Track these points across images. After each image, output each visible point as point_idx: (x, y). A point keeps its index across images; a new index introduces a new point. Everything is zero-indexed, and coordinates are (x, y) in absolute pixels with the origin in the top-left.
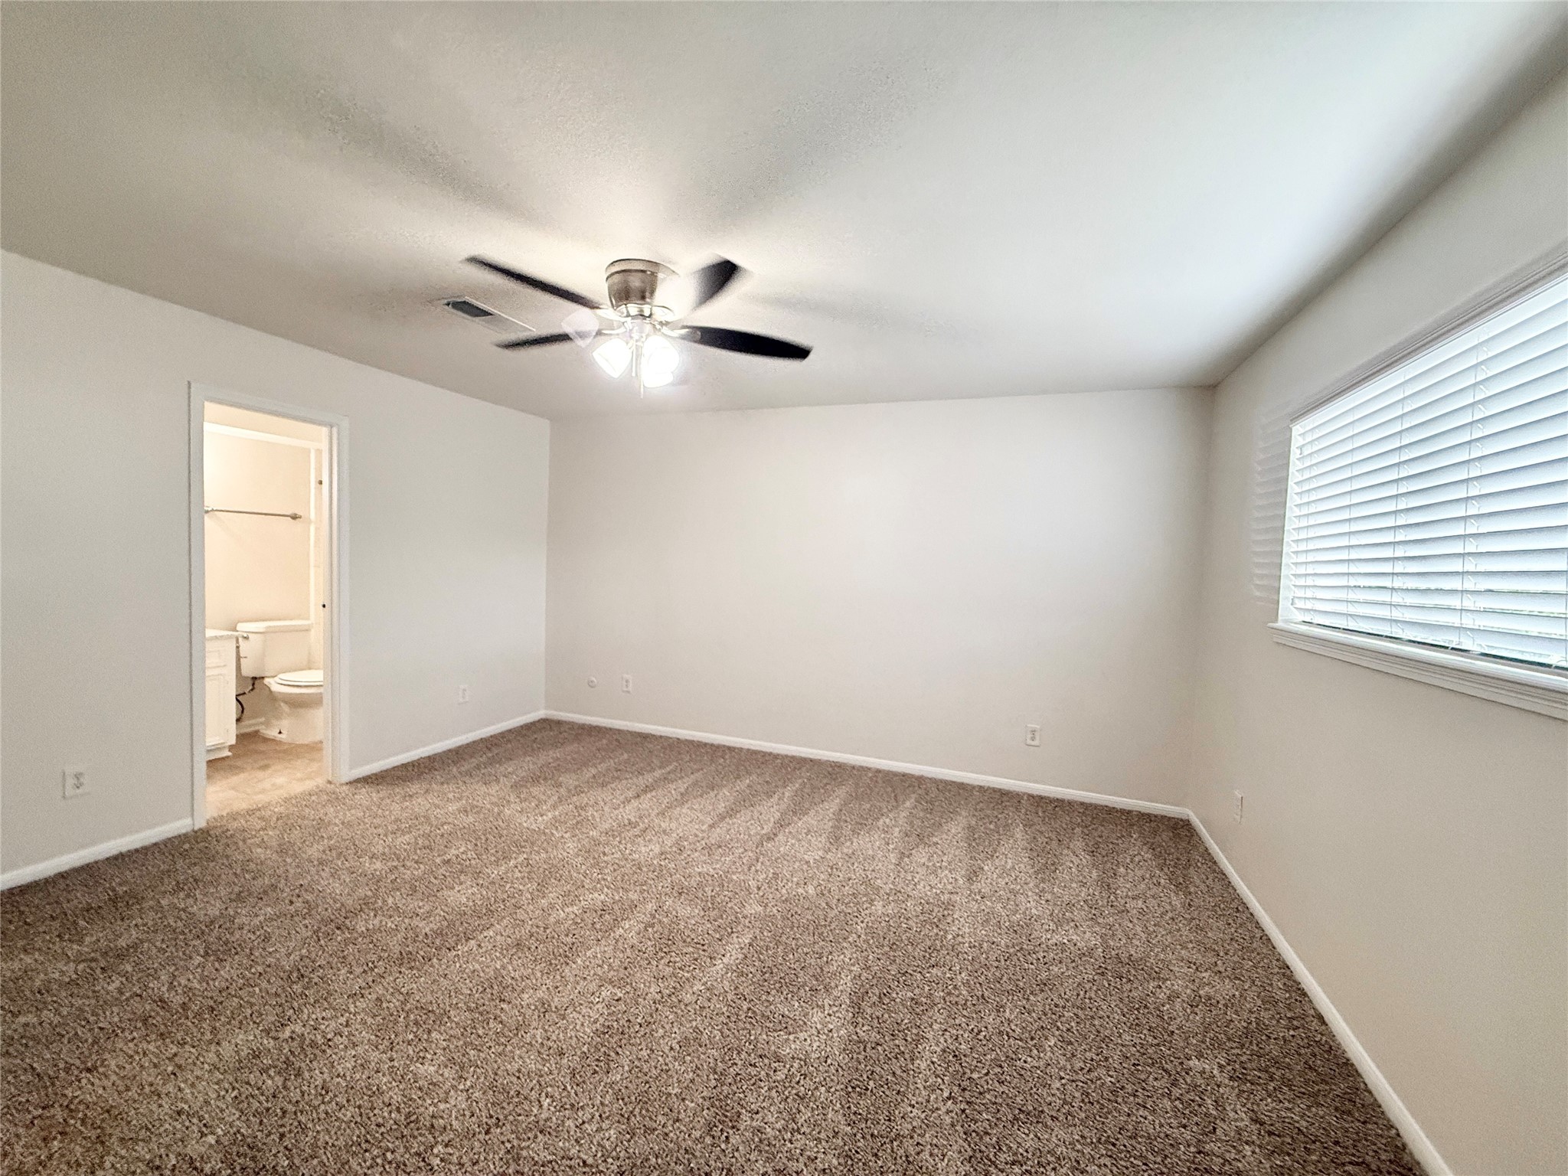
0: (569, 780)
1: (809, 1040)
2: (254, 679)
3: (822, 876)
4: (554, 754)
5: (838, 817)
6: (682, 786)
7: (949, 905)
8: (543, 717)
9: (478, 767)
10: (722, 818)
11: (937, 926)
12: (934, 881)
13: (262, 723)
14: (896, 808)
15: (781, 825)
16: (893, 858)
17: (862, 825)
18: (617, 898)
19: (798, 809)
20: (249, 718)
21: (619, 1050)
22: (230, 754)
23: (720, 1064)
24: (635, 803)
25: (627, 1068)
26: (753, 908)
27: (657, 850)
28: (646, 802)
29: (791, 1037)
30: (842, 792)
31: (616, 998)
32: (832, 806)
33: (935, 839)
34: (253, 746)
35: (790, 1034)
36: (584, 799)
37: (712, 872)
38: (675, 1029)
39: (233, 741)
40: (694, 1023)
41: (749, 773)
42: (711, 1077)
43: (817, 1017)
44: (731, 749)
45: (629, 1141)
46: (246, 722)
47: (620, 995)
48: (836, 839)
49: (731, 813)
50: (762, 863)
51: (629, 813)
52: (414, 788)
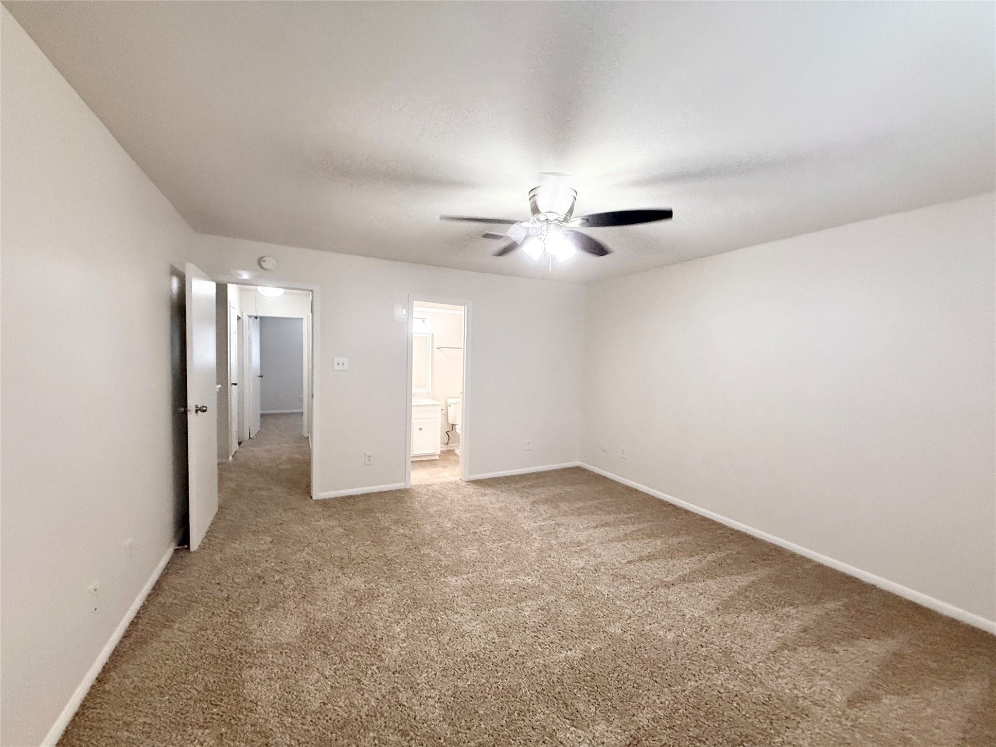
0: (564, 506)
1: (582, 739)
2: (453, 425)
3: (689, 631)
4: (568, 489)
5: (742, 593)
6: (631, 528)
7: (804, 713)
8: (578, 465)
9: (524, 487)
10: (641, 559)
11: (771, 723)
12: (803, 682)
13: (455, 446)
14: (815, 603)
15: (683, 579)
16: (772, 645)
17: (763, 606)
18: (537, 584)
19: (708, 573)
20: (452, 443)
21: (473, 670)
22: (438, 458)
23: (516, 714)
24: (591, 531)
25: (469, 683)
26: (615, 629)
27: (582, 564)
28: (598, 533)
29: (572, 729)
30: (764, 572)
31: (493, 641)
32: (743, 581)
33: (836, 648)
34: (448, 457)
35: (573, 726)
36: (563, 520)
37: (605, 592)
38: (508, 678)
39: (439, 453)
40: (521, 680)
41: (688, 534)
42: (505, 718)
43: (601, 727)
44: (687, 512)
45: (440, 722)
46: (449, 445)
47: (497, 641)
48: (725, 607)
49: (650, 558)
50: (646, 602)
51: (582, 537)
52: (489, 491)
